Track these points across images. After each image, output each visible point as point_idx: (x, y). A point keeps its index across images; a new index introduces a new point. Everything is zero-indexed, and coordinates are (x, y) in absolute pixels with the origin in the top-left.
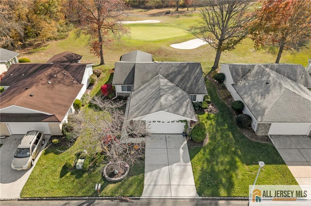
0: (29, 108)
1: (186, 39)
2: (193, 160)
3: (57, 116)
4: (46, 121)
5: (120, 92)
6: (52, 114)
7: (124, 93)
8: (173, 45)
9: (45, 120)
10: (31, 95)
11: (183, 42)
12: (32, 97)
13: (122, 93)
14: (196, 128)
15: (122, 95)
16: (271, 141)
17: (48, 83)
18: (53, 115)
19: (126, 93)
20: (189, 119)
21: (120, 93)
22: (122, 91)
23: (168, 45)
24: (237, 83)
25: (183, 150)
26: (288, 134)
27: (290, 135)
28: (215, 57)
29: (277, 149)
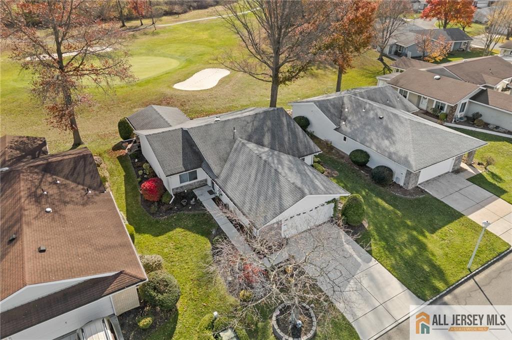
0: (64, 278)
1: (189, 74)
2: (373, 254)
3: (128, 271)
4: (113, 290)
5: (178, 186)
6: (115, 270)
7: (185, 186)
8: (176, 85)
9: (110, 289)
10: (42, 249)
11: (188, 78)
12: (45, 253)
13: (181, 187)
14: (354, 206)
15: (182, 190)
16: (426, 192)
17: (46, 212)
18: (121, 272)
19: (187, 185)
20: (337, 196)
21: (177, 188)
22: (181, 183)
23: (169, 87)
24: (339, 125)
25: (349, 245)
26: (434, 177)
27: (436, 177)
28: (270, 94)
29: (441, 200)
